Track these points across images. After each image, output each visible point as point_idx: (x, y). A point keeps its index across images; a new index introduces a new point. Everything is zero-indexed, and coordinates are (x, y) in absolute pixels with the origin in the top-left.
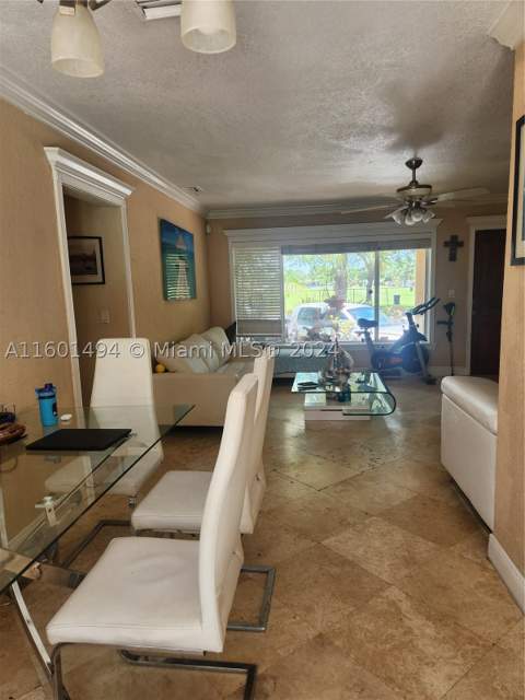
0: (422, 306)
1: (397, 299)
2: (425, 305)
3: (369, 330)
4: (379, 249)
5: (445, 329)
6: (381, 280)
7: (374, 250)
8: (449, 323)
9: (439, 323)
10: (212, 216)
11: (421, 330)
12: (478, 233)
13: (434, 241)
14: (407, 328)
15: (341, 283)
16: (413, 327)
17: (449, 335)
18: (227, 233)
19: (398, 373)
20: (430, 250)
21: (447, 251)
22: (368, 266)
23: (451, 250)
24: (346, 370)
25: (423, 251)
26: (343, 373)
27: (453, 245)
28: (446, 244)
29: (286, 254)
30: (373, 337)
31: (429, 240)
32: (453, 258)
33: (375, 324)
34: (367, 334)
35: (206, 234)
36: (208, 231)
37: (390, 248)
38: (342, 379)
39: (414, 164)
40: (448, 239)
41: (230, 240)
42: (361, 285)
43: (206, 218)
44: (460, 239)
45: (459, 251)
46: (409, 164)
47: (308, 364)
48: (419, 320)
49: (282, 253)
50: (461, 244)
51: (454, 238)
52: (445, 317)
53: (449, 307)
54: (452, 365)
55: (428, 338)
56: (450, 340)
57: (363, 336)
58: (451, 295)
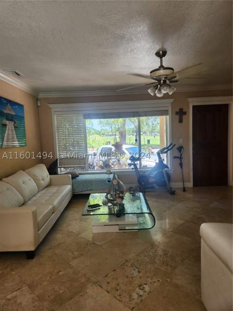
0: (164, 149)
1: (149, 141)
2: (167, 148)
3: (136, 163)
4: (140, 116)
5: (178, 161)
6: (141, 133)
7: (137, 116)
8: (181, 158)
9: (175, 157)
10: (41, 96)
11: (165, 162)
12: (194, 107)
13: (170, 110)
14: (157, 161)
15: (123, 135)
16: (161, 160)
17: (181, 165)
18: (51, 106)
19: (153, 188)
20: (168, 116)
21: (177, 117)
22: (136, 127)
23: (180, 116)
24: (121, 195)
25: (164, 117)
26: (119, 197)
27: (181, 113)
28: (177, 113)
29: (87, 118)
30: (138, 166)
31: (167, 111)
32: (181, 121)
33: (139, 159)
34: (135, 165)
35: (38, 107)
36: (39, 104)
37: (146, 115)
38: (118, 201)
39: (161, 54)
40: (178, 110)
41: (53, 110)
42: (133, 135)
43: (36, 96)
44: (184, 110)
45: (184, 117)
46: (158, 54)
48: (164, 156)
49: (85, 118)
50: (185, 113)
51: (181, 110)
52: (178, 154)
53: (180, 149)
54: (183, 182)
55: (169, 166)
56: (181, 168)
57: (132, 167)
58: (181, 142)
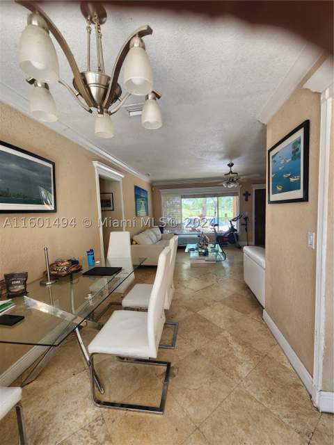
0: (235, 218)
1: (226, 215)
2: (237, 218)
3: (215, 227)
4: (219, 196)
5: (244, 227)
6: (220, 208)
7: (216, 197)
8: (246, 225)
9: (242, 225)
10: (155, 184)
11: (235, 228)
12: (256, 191)
13: (239, 192)
14: (230, 227)
15: (204, 209)
16: (232, 226)
17: (246, 229)
18: (161, 191)
20: (238, 197)
21: (244, 197)
22: (215, 202)
23: (246, 197)
25: (235, 197)
26: (205, 244)
27: (247, 195)
28: (244, 195)
29: (183, 198)
30: (217, 230)
31: (237, 193)
32: (247, 200)
33: (217, 225)
34: (215, 229)
36: (153, 190)
37: (223, 196)
38: (205, 247)
39: (231, 165)
40: (245, 193)
41: (161, 193)
42: (212, 209)
43: (152, 185)
44: (249, 193)
45: (249, 197)
46: (228, 165)
47: (192, 241)
48: (234, 224)
49: (181, 198)
50: (249, 195)
51: (247, 192)
52: (244, 222)
53: (246, 219)
54: (247, 242)
55: (238, 230)
56: (247, 231)
57: (213, 230)
58: (246, 214)
